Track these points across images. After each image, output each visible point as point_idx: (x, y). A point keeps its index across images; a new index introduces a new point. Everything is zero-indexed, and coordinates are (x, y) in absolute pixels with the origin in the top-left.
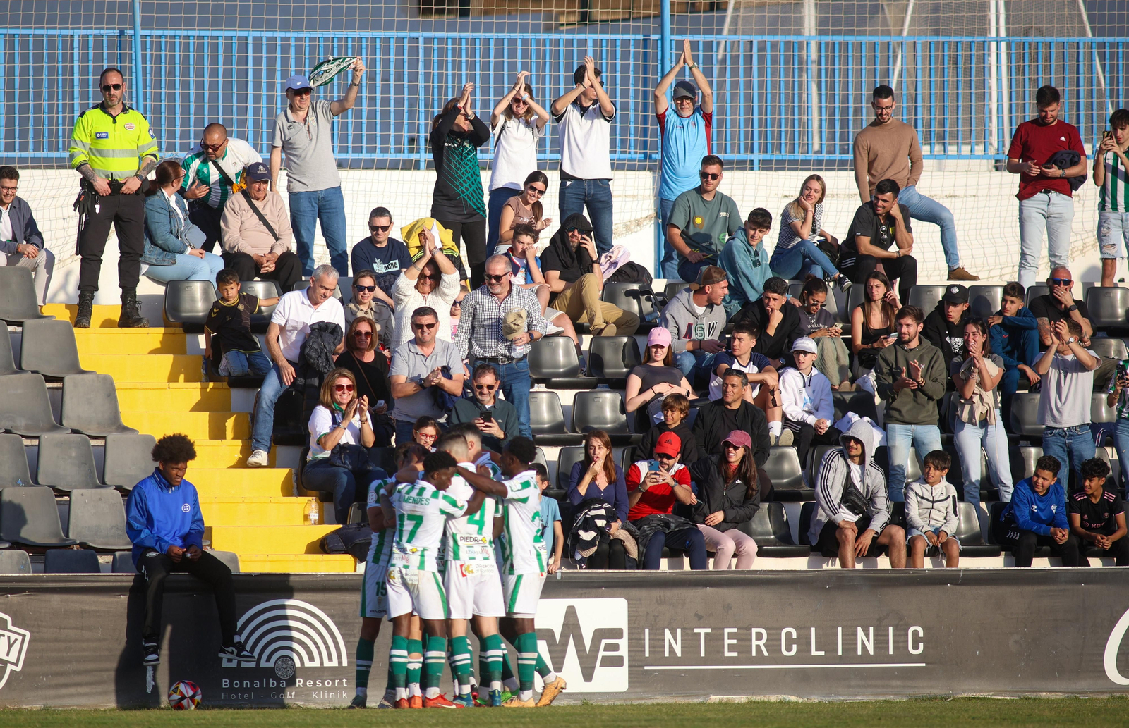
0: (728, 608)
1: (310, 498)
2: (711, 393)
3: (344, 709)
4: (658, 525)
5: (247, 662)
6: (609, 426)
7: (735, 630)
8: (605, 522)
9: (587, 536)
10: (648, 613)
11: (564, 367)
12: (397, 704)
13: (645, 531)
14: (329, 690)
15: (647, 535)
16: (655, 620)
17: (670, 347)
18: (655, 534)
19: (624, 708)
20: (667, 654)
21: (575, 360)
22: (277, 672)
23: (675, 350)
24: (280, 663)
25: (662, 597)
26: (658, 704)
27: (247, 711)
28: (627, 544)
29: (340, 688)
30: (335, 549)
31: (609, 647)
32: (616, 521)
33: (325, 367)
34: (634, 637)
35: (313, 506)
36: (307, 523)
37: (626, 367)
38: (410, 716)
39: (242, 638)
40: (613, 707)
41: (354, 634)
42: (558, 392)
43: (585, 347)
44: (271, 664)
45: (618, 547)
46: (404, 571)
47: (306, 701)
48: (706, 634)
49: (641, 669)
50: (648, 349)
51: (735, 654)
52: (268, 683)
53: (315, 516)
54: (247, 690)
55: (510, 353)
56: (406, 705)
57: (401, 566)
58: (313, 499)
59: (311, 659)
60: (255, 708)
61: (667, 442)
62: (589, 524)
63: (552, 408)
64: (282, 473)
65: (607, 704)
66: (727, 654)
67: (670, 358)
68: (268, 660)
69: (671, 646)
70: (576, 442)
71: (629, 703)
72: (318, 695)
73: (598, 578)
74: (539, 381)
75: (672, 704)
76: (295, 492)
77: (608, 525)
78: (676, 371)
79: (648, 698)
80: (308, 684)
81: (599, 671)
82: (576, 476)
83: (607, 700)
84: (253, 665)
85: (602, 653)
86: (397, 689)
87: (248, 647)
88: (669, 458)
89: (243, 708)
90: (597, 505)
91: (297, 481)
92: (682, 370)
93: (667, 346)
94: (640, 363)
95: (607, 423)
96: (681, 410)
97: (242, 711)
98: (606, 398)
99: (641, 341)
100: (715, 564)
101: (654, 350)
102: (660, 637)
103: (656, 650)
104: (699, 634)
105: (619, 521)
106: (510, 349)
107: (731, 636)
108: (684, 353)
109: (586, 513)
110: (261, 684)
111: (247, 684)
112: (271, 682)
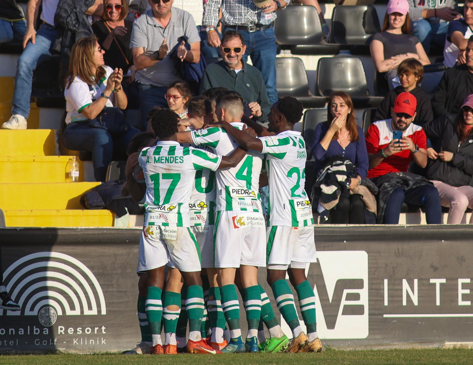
0: (462, 259)
1: (71, 157)
2: (446, 58)
3: (102, 354)
4: (398, 182)
5: (13, 310)
6: (350, 89)
7: (468, 281)
8: (345, 177)
9: (328, 190)
10: (386, 265)
11: (308, 34)
12: (153, 350)
13: (386, 188)
14: (89, 337)
15: (388, 192)
16: (394, 272)
17: (407, 15)
18: (396, 191)
19: (365, 354)
20: (404, 303)
21: (318, 27)
22: (40, 320)
23: (412, 16)
24: (43, 312)
25: (401, 251)
26: (396, 350)
27: (12, 357)
28: (365, 198)
29: (100, 335)
30: (94, 204)
31: (350, 297)
32: (356, 177)
33: (74, 26)
34: (373, 287)
35: (74, 165)
36: (68, 180)
37: (367, 33)
38: (165, 361)
39: (8, 289)
40: (353, 353)
41: (112, 285)
42: (303, 58)
43: (328, 15)
44: (35, 313)
45: (358, 203)
46: (163, 228)
47: (68, 347)
48: (442, 285)
49: (380, 317)
50: (387, 17)
51: (468, 303)
52: (32, 331)
53: (75, 174)
54: (12, 337)
55: (259, 20)
56: (162, 351)
57: (161, 224)
58: (74, 158)
59: (73, 308)
60: (20, 354)
61: (405, 102)
62: (330, 179)
63: (297, 72)
64: (44, 134)
65: (348, 349)
66: (461, 303)
67: (408, 25)
68: (32, 309)
69: (408, 296)
70: (320, 104)
71: (369, 348)
72: (79, 341)
73: (340, 232)
74: (285, 47)
75: (409, 350)
76: (57, 151)
77: (348, 180)
78: (412, 39)
79: (387, 345)
80: (69, 331)
81: (342, 319)
82: (319, 133)
83: (349, 346)
84: (18, 313)
85: (344, 302)
86: (154, 336)
87: (13, 297)
88: (407, 116)
89: (9, 354)
90: (339, 162)
91: (59, 141)
92: (418, 36)
93: (405, 14)
94: (379, 30)
95: (348, 87)
96: (415, 74)
97: (8, 357)
98: (347, 63)
99: (380, 10)
100: (450, 219)
101: (393, 17)
102: (398, 287)
103: (395, 299)
104: (434, 285)
105: (359, 178)
106: (259, 16)
107: (464, 286)
108: (421, 21)
109: (328, 169)
110: (26, 331)
111: (12, 331)
112: (35, 330)
